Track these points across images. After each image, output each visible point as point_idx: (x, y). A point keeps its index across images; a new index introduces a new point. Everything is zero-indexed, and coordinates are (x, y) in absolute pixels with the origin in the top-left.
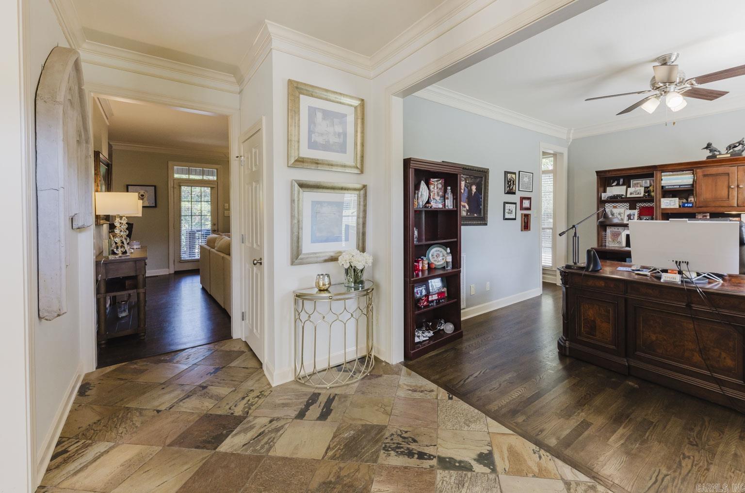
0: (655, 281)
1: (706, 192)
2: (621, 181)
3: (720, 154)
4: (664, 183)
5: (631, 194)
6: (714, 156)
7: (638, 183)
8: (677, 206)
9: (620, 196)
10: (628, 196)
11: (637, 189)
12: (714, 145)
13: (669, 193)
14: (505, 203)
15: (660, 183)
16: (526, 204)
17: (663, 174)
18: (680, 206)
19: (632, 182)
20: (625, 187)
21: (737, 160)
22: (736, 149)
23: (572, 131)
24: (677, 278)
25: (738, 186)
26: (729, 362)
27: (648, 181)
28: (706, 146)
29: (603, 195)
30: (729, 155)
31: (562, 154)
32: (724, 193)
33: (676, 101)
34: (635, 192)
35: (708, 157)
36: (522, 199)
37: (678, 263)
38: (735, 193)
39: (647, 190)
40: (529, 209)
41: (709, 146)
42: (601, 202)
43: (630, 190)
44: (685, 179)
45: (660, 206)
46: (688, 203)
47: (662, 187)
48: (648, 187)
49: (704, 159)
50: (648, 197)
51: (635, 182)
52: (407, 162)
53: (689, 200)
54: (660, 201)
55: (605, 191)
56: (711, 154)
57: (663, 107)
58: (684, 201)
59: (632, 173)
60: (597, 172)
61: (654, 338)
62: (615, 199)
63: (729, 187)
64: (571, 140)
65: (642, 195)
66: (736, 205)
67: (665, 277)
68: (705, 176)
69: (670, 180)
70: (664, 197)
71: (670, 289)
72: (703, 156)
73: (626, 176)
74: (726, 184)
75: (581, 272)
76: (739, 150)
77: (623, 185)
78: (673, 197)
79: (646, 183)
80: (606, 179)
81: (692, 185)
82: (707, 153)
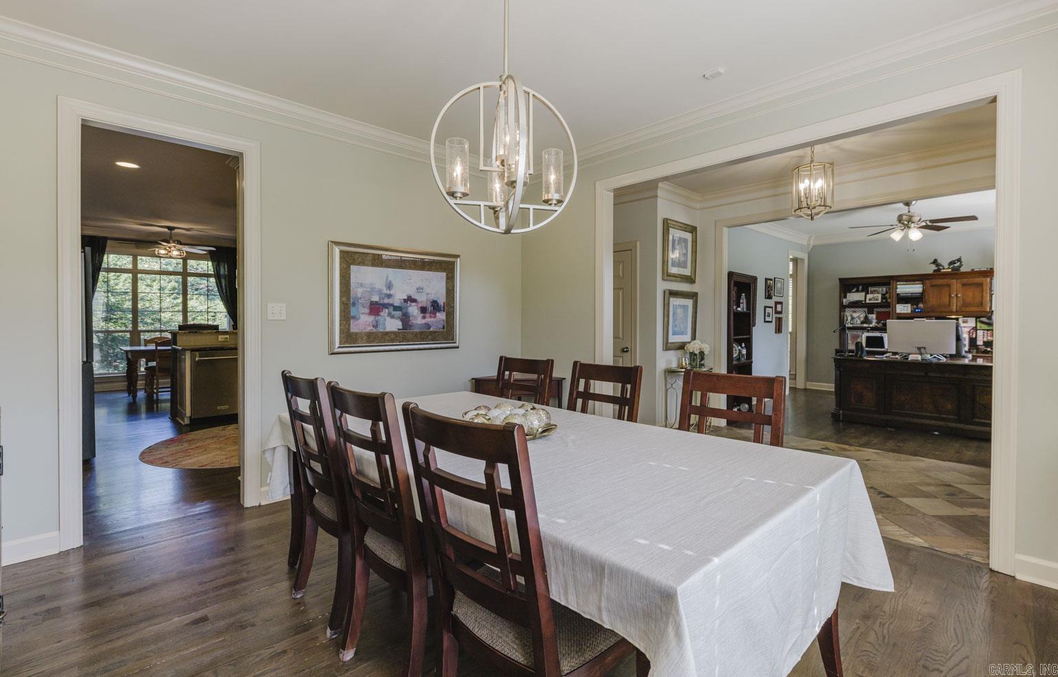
0: (905, 361)
1: (932, 300)
2: (860, 288)
3: (944, 269)
4: (899, 291)
5: (870, 300)
6: (939, 270)
7: (875, 291)
8: (909, 311)
9: (861, 301)
10: (868, 301)
11: (875, 297)
12: (939, 261)
13: (903, 299)
14: (765, 307)
15: (896, 292)
16: (779, 308)
17: (898, 283)
18: (912, 311)
19: (870, 289)
20: (863, 294)
21: (956, 274)
22: (956, 265)
23: (813, 238)
24: (919, 358)
25: (957, 295)
26: (949, 407)
27: (884, 289)
28: (932, 261)
29: (844, 300)
30: (950, 270)
31: (803, 260)
32: (947, 300)
33: (915, 235)
34: (873, 298)
35: (935, 271)
36: (777, 303)
37: (919, 349)
38: (955, 302)
39: (884, 297)
40: (781, 313)
41: (935, 262)
42: (843, 308)
43: (869, 296)
44: (916, 288)
45: (895, 310)
46: (918, 309)
47: (898, 294)
48: (884, 295)
49: (931, 272)
50: (885, 303)
51: (872, 289)
52: (731, 274)
53: (919, 306)
54: (895, 307)
55: (845, 297)
56: (936, 268)
57: (905, 237)
58: (915, 307)
59: (872, 281)
60: (840, 279)
61: (903, 398)
62: (855, 305)
63: (950, 296)
64: (811, 247)
65: (880, 301)
66: (955, 310)
67: (911, 357)
68: (932, 286)
69: (903, 289)
70: (898, 303)
71: (915, 364)
72: (931, 269)
73: (865, 284)
74: (947, 294)
75: (851, 358)
76: (957, 266)
77: (862, 291)
78: (906, 303)
79: (882, 290)
80: (847, 285)
81: (922, 293)
82: (934, 267)
